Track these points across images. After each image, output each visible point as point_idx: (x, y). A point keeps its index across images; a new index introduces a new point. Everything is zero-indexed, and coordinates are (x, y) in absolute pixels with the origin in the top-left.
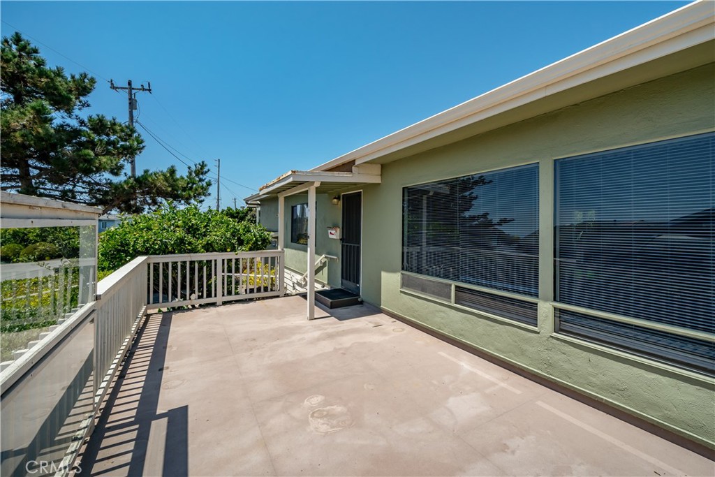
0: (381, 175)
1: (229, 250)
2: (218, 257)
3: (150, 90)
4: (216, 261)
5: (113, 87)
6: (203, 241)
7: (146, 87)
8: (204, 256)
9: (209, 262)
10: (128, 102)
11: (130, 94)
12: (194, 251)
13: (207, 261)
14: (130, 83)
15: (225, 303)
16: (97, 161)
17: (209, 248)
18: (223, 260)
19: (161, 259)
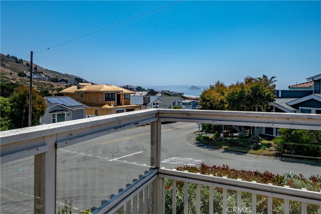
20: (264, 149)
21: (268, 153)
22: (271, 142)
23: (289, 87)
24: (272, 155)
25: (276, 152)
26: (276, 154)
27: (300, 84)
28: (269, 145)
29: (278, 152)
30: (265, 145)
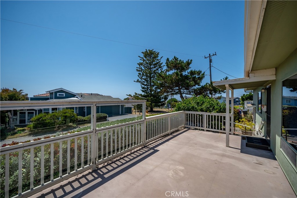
0: (276, 74)
1: (208, 112)
2: (205, 114)
3: (216, 55)
4: (204, 115)
5: (205, 58)
6: (200, 108)
7: (215, 54)
8: (200, 113)
9: (202, 115)
10: (209, 61)
11: (210, 58)
12: (197, 111)
13: (201, 115)
14: (210, 55)
15: (207, 131)
16: (189, 83)
17: (202, 110)
18: (207, 115)
19: (188, 112)
20: (20, 133)
21: (24, 134)
22: (26, 128)
23: (34, 96)
24: (27, 135)
25: (29, 133)
26: (30, 134)
27: (41, 95)
28: (24, 130)
29: (31, 132)
30: (21, 130)
